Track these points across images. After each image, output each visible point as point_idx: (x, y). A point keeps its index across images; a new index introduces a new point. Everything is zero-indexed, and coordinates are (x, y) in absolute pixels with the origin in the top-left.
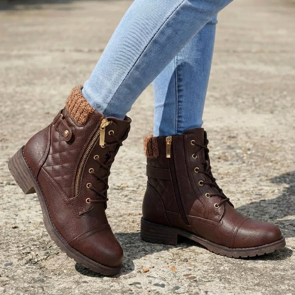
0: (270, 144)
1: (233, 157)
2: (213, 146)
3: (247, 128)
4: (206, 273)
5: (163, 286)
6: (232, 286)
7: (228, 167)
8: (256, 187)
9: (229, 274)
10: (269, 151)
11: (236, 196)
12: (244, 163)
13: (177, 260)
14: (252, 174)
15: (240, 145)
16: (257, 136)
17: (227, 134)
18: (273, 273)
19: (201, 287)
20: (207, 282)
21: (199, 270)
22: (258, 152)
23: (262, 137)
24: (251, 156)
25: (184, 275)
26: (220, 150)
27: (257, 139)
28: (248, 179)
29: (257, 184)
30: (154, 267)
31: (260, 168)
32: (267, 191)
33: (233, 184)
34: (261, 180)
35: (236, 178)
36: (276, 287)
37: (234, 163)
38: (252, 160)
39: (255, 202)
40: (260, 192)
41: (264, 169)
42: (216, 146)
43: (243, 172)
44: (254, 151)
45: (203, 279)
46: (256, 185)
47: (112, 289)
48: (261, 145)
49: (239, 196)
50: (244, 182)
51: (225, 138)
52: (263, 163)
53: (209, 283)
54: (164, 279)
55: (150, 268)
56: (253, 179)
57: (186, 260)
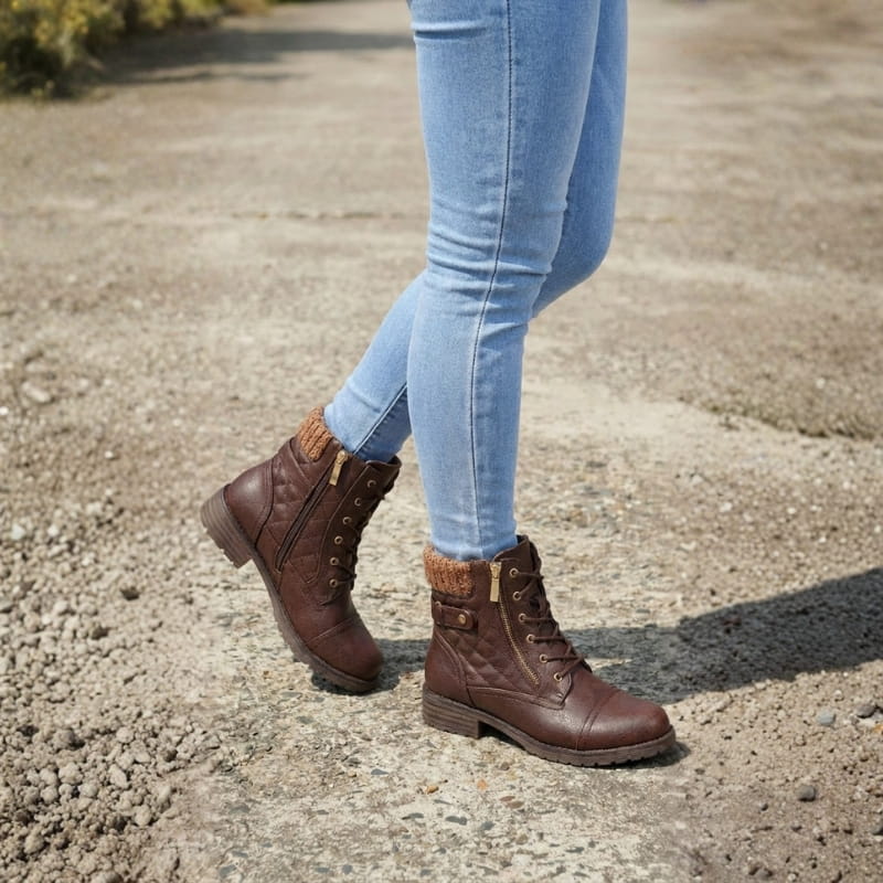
0: (674, 484)
1: (597, 517)
2: (556, 489)
3: (626, 439)
4: (541, 794)
5: (463, 821)
6: (589, 821)
7: (585, 542)
8: (639, 593)
9: (583, 796)
10: (670, 502)
11: (598, 615)
12: (618, 532)
13: (490, 767)
14: (633, 560)
15: (611, 485)
16: (647, 462)
17: (585, 455)
18: (663, 795)
19: (532, 824)
20: (543, 813)
21: (529, 787)
22: (647, 504)
23: (658, 463)
24: (632, 515)
25: (503, 799)
26: (569, 497)
27: (648, 471)
28: (623, 572)
29: (642, 584)
30: (446, 781)
31: (649, 544)
32: (659, 603)
33: (594, 584)
34: (649, 576)
35: (600, 570)
36: (666, 825)
37: (596, 533)
38: (635, 526)
39: (636, 629)
40: (647, 604)
41: (659, 548)
42: (563, 487)
43: (614, 554)
44: (638, 502)
45: (536, 808)
46: (640, 587)
47: (371, 826)
48: (655, 485)
49: (604, 613)
50: (616, 581)
51: (582, 466)
52: (655, 532)
53: (548, 815)
54: (465, 807)
55: (440, 783)
56: (635, 573)
57: (506, 767)
